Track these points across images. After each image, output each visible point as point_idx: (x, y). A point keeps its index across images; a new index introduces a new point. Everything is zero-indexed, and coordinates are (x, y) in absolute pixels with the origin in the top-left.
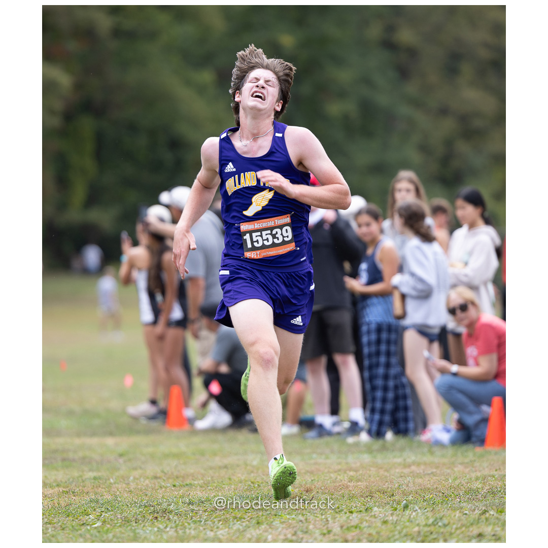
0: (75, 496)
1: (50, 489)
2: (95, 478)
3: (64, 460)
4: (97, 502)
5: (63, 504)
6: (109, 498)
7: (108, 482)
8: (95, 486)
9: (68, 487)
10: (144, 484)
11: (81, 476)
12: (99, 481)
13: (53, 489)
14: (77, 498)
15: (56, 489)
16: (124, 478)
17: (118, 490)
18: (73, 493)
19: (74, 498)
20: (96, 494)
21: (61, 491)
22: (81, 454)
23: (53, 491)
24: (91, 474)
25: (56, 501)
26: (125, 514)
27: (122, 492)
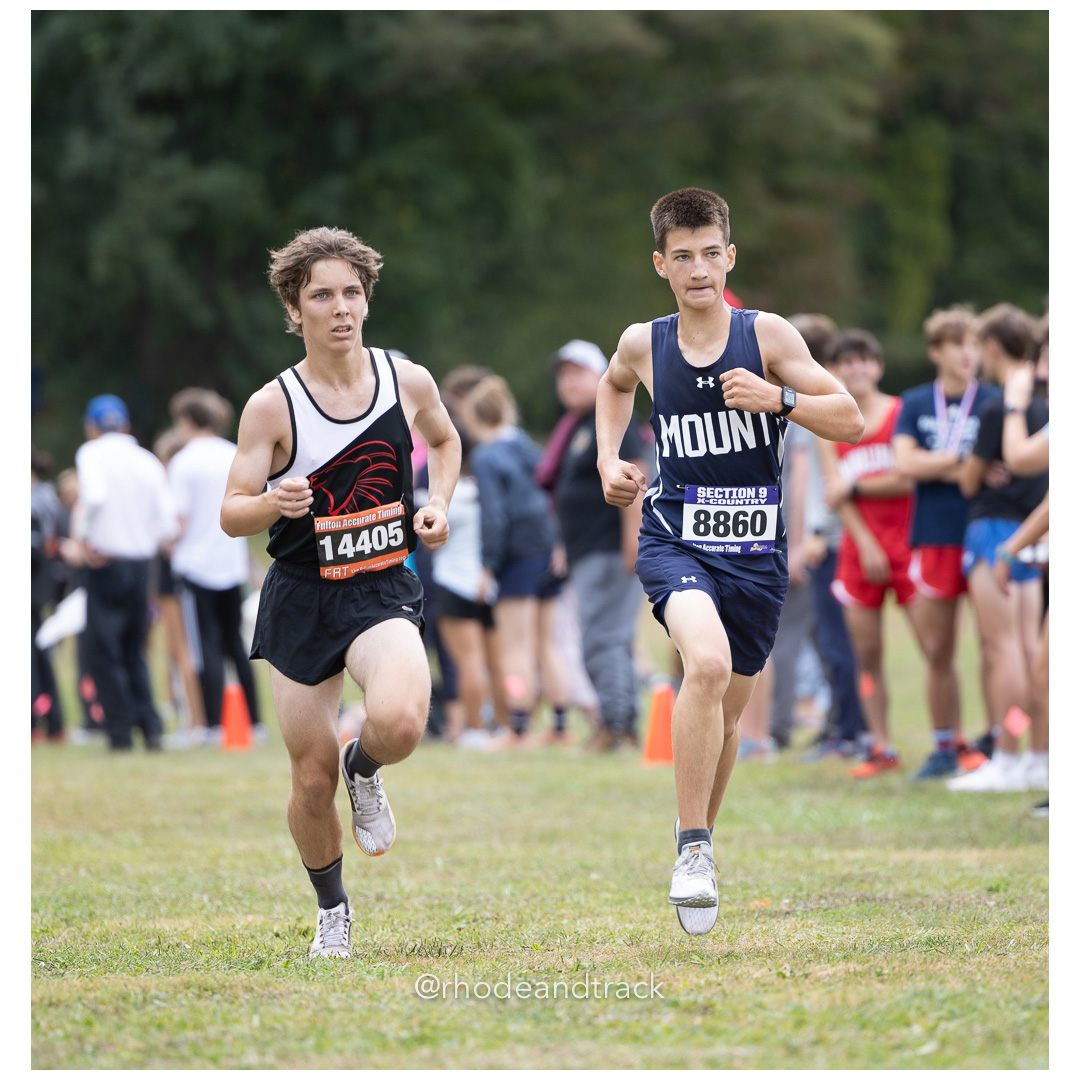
0: (882, 981)
1: (829, 965)
2: (930, 942)
3: (863, 899)
4: (930, 995)
5: (853, 999)
6: (958, 986)
7: (958, 950)
8: (929, 960)
9: (868, 961)
10: (1039, 956)
11: (899, 937)
12: (939, 948)
13: (833, 966)
14: (886, 988)
15: (842, 966)
16: (996, 944)
17: (979, 970)
18: (879, 974)
19: (879, 986)
20: (929, 978)
21: (852, 970)
22: (902, 887)
23: (834, 969)
24: (922, 933)
25: (838, 994)
26: (991, 1025)
27: (988, 973)
